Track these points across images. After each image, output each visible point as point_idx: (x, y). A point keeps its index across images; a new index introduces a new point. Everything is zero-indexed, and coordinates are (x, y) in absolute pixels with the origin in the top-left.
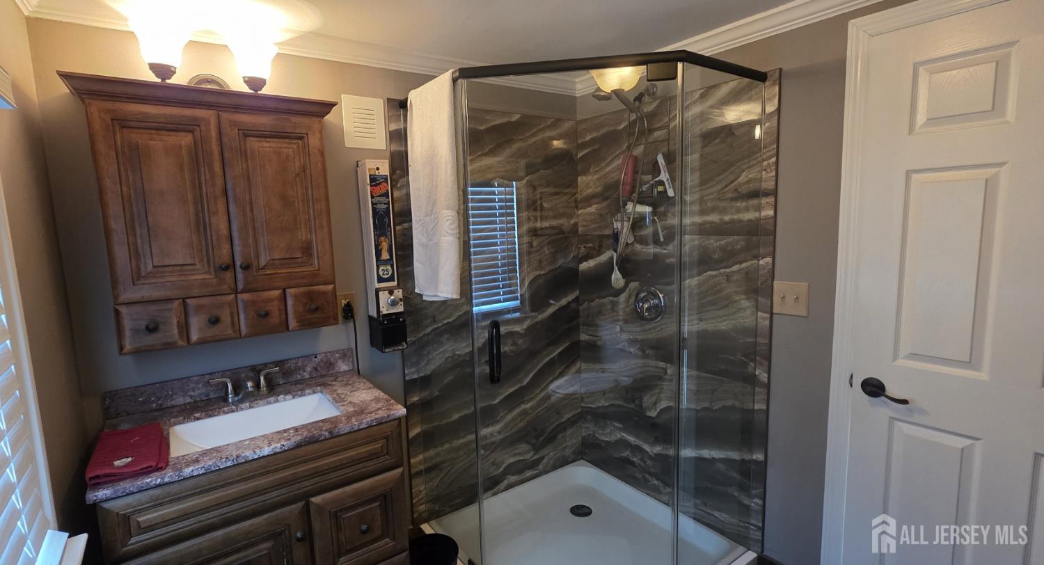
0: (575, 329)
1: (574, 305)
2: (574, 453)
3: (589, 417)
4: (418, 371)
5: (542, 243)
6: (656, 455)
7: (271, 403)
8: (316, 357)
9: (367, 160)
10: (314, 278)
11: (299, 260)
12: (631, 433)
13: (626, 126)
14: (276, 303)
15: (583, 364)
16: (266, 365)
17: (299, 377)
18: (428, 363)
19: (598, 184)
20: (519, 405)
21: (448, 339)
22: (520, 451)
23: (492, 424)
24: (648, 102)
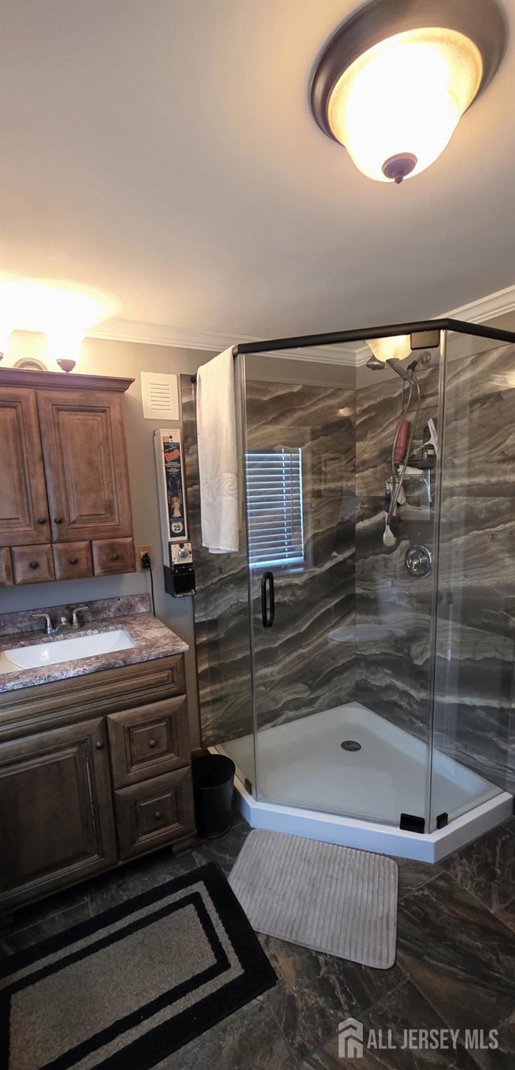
0: (352, 583)
1: (350, 561)
2: (348, 695)
3: (363, 664)
4: (206, 615)
5: (320, 504)
6: (422, 700)
7: (81, 636)
8: (119, 600)
9: (161, 430)
10: (115, 532)
11: (103, 516)
12: (398, 679)
13: (401, 394)
14: (84, 552)
15: (357, 616)
16: (78, 605)
17: (105, 616)
18: (216, 607)
19: (374, 449)
20: (296, 650)
21: (232, 588)
22: (297, 690)
23: (272, 665)
24: (423, 370)
